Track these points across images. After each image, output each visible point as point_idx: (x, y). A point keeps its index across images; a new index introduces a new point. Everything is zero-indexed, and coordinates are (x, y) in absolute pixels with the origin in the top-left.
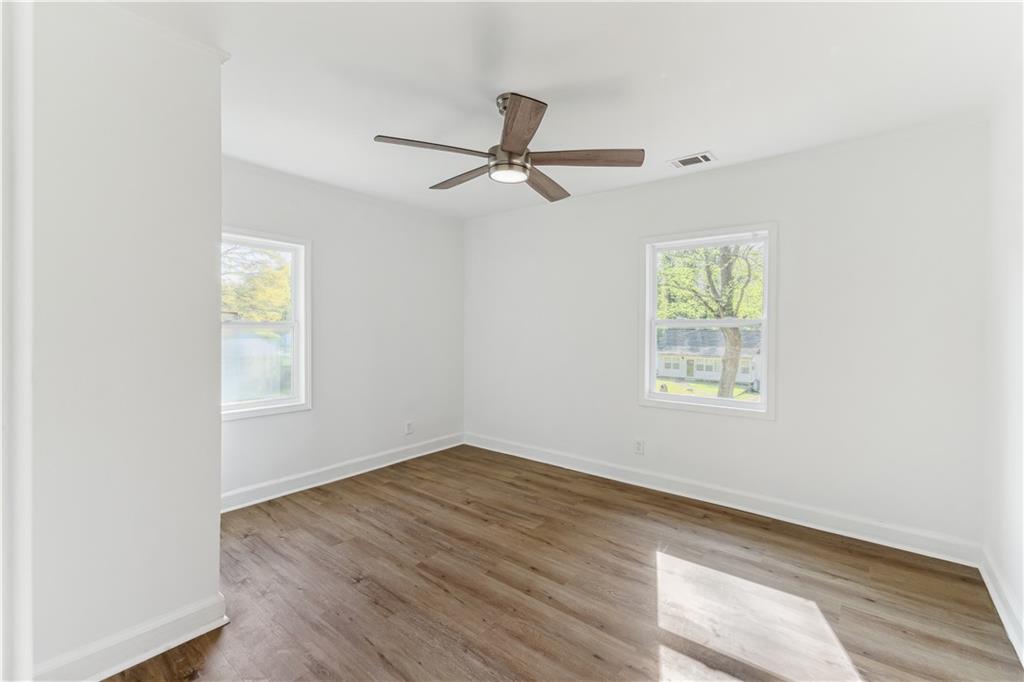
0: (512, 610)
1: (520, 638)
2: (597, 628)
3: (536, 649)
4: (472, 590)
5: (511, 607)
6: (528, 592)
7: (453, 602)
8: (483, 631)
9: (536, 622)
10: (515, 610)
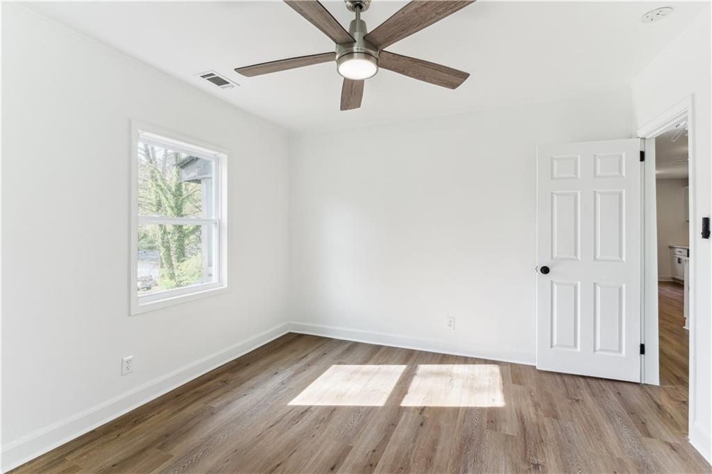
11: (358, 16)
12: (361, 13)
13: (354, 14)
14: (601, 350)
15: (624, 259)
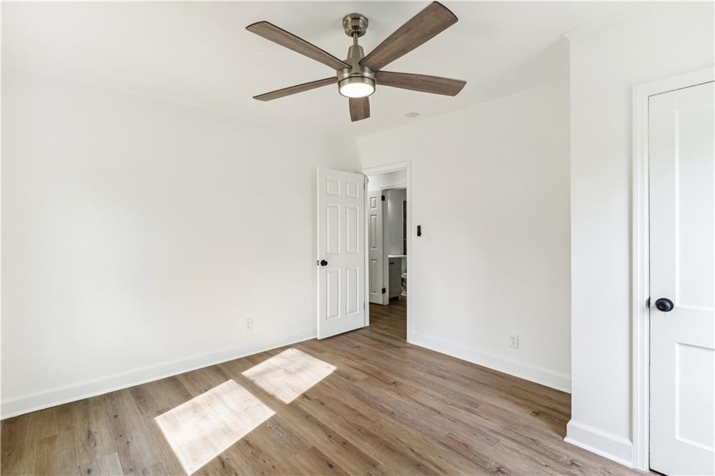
0: (362, 431)
1: (361, 415)
2: (311, 416)
3: (353, 410)
4: (391, 449)
5: (362, 433)
6: (345, 443)
7: (404, 440)
8: (382, 420)
9: (348, 422)
10: (359, 430)
11: (356, 41)
12: (359, 38)
13: (352, 39)
14: (350, 312)
15: (358, 251)
